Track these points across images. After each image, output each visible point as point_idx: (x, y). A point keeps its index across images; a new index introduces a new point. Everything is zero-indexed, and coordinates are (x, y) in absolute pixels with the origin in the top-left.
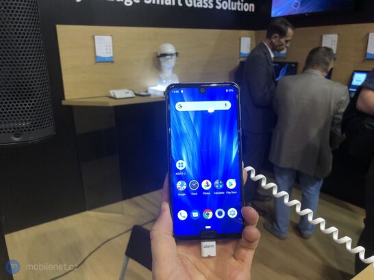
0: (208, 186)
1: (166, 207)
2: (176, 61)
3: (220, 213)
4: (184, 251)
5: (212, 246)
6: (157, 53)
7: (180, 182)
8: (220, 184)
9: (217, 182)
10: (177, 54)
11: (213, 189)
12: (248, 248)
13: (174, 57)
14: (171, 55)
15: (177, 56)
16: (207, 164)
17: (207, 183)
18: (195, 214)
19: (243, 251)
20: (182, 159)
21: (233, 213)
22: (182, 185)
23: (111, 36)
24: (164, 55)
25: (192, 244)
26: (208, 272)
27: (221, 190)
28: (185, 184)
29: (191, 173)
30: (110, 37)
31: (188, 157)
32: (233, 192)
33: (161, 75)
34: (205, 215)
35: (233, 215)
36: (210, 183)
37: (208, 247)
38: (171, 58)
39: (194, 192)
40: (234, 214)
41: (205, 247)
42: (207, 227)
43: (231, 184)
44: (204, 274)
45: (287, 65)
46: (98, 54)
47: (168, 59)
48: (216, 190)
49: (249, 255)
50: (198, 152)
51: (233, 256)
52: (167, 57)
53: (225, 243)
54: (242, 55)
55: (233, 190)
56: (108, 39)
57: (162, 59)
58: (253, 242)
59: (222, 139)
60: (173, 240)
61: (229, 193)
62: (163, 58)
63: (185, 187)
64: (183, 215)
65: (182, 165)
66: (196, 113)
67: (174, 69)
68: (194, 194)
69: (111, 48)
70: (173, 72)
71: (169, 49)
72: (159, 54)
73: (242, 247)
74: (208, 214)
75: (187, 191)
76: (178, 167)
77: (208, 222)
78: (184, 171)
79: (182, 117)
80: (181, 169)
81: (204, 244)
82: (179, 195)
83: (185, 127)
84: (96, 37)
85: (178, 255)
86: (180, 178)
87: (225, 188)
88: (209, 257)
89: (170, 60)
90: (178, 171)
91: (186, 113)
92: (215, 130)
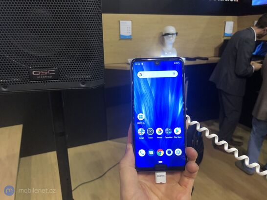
0: (160, 132)
1: (130, 147)
2: (176, 38)
3: (169, 152)
4: (143, 178)
5: (163, 176)
6: (162, 33)
7: (140, 129)
8: (169, 131)
9: (167, 130)
10: (177, 34)
11: (164, 134)
12: (190, 177)
13: (175, 36)
14: (173, 34)
15: (176, 35)
16: (160, 117)
17: (160, 130)
18: (151, 153)
19: (186, 179)
20: (142, 112)
21: (178, 152)
22: (142, 131)
23: (132, 21)
24: (167, 34)
25: (149, 174)
26: (160, 194)
27: (170, 135)
28: (144, 130)
29: (148, 122)
30: (130, 22)
31: (146, 111)
32: (179, 137)
33: (164, 49)
34: (158, 153)
35: (178, 153)
36: (162, 130)
37: (160, 176)
38: (172, 37)
39: (151, 136)
40: (180, 153)
41: (158, 176)
42: (160, 162)
43: (178, 131)
44: (157, 196)
45: (262, 43)
46: (121, 34)
47: (170, 37)
48: (166, 135)
49: (190, 182)
50: (154, 108)
51: (179, 183)
52: (169, 36)
53: (172, 173)
54: (226, 35)
55: (179, 135)
56: (129, 23)
57: (165, 37)
58: (193, 173)
59: (171, 99)
60: (135, 171)
61: (176, 137)
62: (167, 36)
63: (144, 133)
64: (142, 153)
65: (142, 117)
66: (152, 79)
67: (174, 45)
68: (150, 138)
69: (131, 29)
70: (173, 47)
71: (172, 30)
72: (164, 34)
73: (185, 176)
74: (160, 153)
75: (145, 136)
76: (139, 119)
77: (161, 158)
78: (143, 121)
79: (142, 83)
80: (141, 119)
81: (158, 174)
82: (140, 138)
83: (144, 89)
84: (121, 22)
85: (139, 182)
86: (140, 126)
87: (173, 134)
88: (161, 183)
89: (171, 38)
90: (139, 121)
91: (145, 80)
92: (166, 92)
